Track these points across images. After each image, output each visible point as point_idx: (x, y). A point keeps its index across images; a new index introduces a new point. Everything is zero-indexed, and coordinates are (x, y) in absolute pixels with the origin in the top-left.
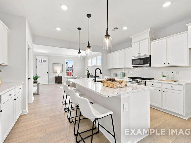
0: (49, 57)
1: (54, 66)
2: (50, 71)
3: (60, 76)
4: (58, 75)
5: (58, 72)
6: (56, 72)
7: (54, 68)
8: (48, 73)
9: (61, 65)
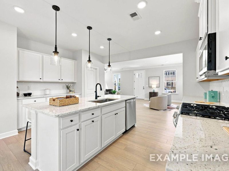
0: (145, 71)
1: (150, 80)
2: (146, 86)
3: (156, 91)
4: (153, 90)
5: (153, 86)
6: (151, 86)
7: (150, 82)
8: (144, 88)
9: (158, 78)
